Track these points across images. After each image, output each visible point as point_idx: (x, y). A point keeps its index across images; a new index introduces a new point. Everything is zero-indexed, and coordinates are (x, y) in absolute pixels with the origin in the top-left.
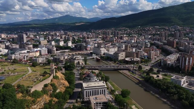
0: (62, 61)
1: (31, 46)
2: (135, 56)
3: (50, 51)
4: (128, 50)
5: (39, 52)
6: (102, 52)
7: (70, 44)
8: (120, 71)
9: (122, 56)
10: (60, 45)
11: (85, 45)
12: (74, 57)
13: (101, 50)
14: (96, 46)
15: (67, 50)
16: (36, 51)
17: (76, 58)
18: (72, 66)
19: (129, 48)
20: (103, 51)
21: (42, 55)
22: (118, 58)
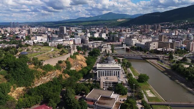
0: (91, 48)
1: (69, 36)
2: (169, 46)
3: (83, 41)
4: (163, 40)
5: (73, 41)
6: (134, 43)
7: (104, 36)
8: (147, 60)
9: (154, 46)
10: (95, 36)
11: (117, 36)
12: (102, 45)
13: (132, 41)
14: (128, 37)
15: (100, 42)
16: (71, 40)
17: (103, 46)
18: (96, 52)
19: (164, 38)
20: (135, 41)
21: (75, 44)
22: (149, 48)
